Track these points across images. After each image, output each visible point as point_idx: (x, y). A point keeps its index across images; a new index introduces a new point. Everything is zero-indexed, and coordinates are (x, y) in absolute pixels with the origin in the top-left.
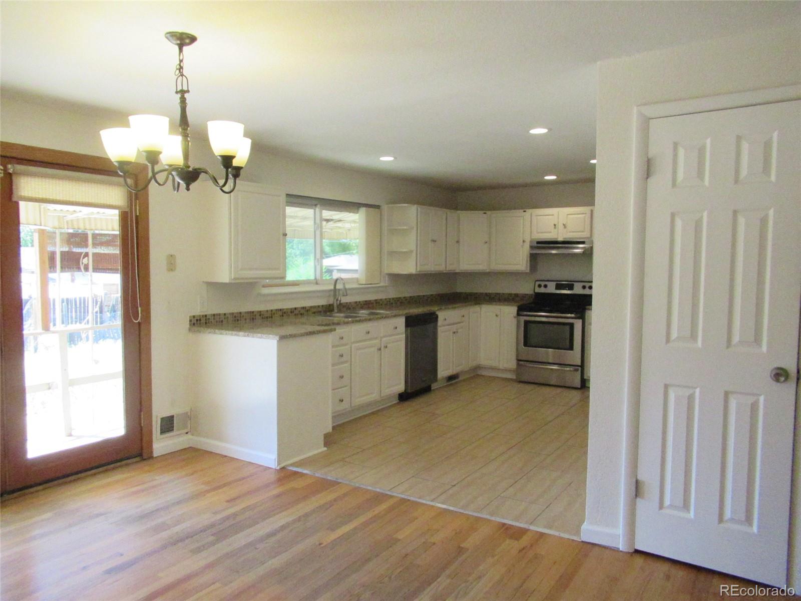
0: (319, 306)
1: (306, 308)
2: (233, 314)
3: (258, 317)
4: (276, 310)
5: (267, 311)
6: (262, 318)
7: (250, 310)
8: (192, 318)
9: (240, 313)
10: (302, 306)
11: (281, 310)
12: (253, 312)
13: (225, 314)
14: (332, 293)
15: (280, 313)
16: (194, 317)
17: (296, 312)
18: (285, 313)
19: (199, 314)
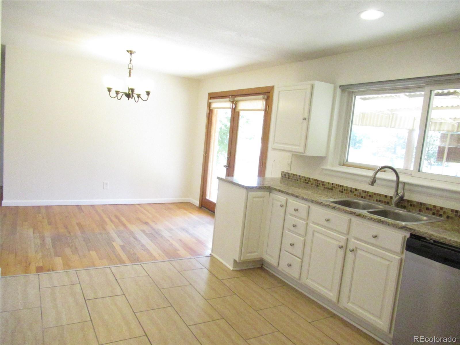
0: (386, 196)
1: (368, 192)
2: (304, 177)
3: (321, 185)
4: (336, 185)
5: (329, 183)
6: (324, 188)
7: (316, 178)
8: (282, 173)
9: (309, 178)
10: (364, 189)
11: (341, 186)
12: (318, 181)
13: (300, 176)
14: (394, 185)
15: (340, 189)
16: (283, 172)
17: (356, 193)
18: (345, 190)
19: (286, 171)
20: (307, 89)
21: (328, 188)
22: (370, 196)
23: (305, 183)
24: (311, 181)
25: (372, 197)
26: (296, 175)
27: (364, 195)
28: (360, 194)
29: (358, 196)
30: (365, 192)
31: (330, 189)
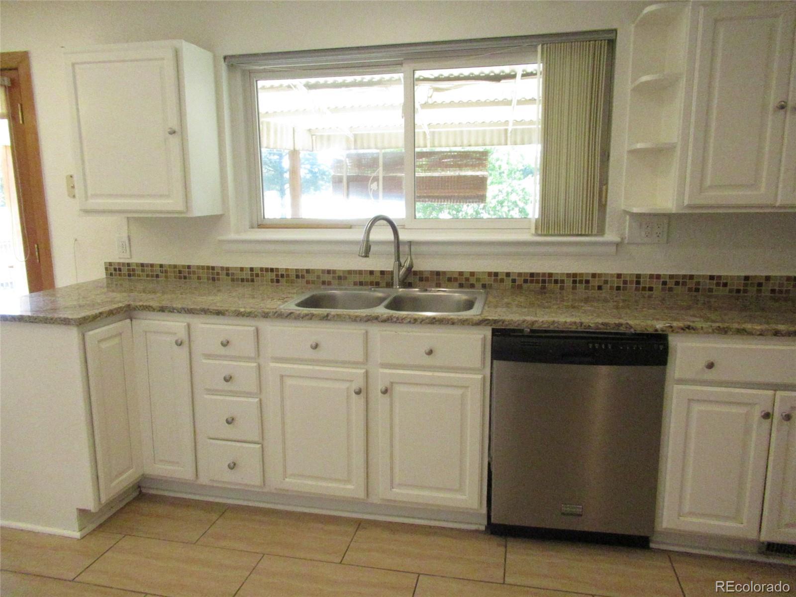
0: (371, 272)
1: (334, 272)
2: (175, 266)
3: (223, 276)
4: (262, 269)
5: (242, 269)
6: (233, 280)
7: (206, 264)
8: (108, 266)
9: (189, 267)
11: (272, 270)
12: (213, 268)
13: (161, 266)
14: (392, 249)
15: (272, 275)
16: (110, 264)
17: (310, 277)
18: (282, 276)
19: (118, 261)
20: (163, 59)
21: (242, 280)
22: (340, 278)
23: (180, 278)
24: (194, 273)
25: (345, 278)
26: (152, 265)
27: (327, 278)
28: (318, 277)
29: (313, 282)
30: (329, 272)
31: (247, 280)
